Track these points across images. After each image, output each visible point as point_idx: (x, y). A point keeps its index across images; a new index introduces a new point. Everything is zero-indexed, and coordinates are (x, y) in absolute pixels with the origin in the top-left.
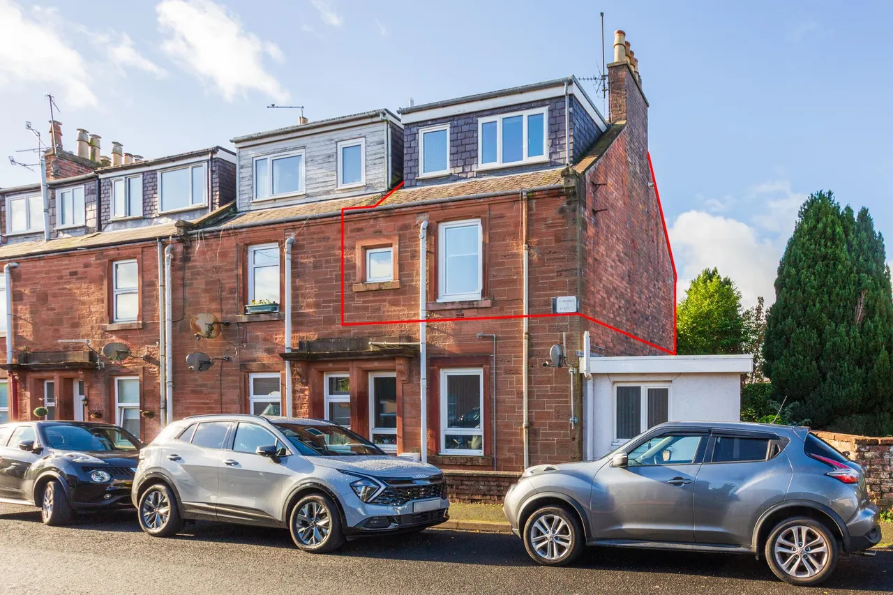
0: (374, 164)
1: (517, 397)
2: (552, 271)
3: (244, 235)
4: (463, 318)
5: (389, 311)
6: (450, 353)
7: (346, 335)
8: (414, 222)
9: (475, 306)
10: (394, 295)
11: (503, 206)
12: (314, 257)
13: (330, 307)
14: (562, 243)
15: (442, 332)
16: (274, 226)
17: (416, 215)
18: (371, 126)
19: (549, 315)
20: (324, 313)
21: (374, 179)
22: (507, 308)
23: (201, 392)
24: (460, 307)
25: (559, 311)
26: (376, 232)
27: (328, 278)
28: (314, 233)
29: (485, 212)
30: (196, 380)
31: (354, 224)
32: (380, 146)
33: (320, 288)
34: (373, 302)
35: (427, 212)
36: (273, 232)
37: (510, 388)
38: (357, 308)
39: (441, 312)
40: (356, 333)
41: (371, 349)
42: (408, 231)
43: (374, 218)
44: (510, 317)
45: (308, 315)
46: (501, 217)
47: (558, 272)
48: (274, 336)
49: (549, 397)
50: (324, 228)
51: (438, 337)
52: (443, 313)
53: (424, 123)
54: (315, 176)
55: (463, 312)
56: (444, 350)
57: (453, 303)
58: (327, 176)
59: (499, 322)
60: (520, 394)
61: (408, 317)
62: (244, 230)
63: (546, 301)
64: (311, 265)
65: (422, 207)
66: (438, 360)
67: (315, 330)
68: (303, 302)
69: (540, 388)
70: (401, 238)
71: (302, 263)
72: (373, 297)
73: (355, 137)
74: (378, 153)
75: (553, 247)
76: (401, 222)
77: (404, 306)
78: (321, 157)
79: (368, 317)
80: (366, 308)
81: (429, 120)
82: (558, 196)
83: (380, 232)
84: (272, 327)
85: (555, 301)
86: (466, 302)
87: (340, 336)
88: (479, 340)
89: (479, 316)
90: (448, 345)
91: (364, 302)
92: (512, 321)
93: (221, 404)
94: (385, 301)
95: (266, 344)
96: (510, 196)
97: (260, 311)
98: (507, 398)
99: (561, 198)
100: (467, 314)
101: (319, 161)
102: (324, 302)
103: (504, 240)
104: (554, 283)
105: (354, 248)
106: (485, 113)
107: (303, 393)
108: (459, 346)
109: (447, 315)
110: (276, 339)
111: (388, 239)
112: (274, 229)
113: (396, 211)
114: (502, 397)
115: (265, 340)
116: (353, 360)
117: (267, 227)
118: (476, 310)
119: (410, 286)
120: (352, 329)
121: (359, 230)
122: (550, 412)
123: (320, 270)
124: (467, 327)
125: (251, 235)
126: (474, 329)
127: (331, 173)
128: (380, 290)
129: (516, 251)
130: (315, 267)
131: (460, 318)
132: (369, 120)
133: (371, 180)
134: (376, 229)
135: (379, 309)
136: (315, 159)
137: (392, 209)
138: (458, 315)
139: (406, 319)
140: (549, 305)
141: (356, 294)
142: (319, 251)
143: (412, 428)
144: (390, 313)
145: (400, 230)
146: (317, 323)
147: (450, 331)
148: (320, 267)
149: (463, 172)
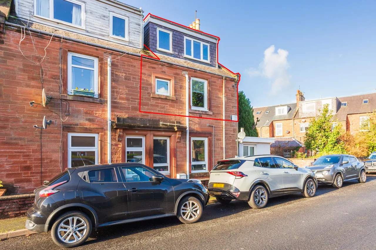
0: (134, 33)
1: (221, 149)
2: (231, 106)
3: (67, 44)
4: (201, 118)
5: (169, 109)
6: (197, 131)
7: (146, 117)
8: (181, 73)
9: (207, 114)
10: (172, 102)
11: (216, 78)
12: (125, 73)
13: (136, 101)
14: (233, 97)
15: (194, 122)
16: (97, 48)
17: (182, 71)
18: (133, 13)
19: (230, 121)
20: (132, 104)
21: (134, 41)
22: (217, 116)
23: (17, 144)
24: (201, 113)
25: (233, 120)
26: (163, 72)
27: (134, 87)
28: (125, 61)
29: (210, 79)
30: (9, 135)
31: (151, 64)
32: (138, 26)
33: (129, 91)
34: (161, 103)
35: (187, 71)
36: (95, 51)
37: (218, 146)
38: (152, 105)
39: (193, 114)
40: (151, 117)
41: (161, 126)
42: (178, 76)
43: (162, 65)
44: (218, 120)
45: (121, 103)
46: (215, 82)
47: (232, 107)
48: (95, 112)
49: (230, 149)
50: (132, 60)
51: (192, 124)
52: (194, 114)
53: (161, 26)
54: (93, 23)
55: (202, 115)
56: (194, 129)
57: (199, 111)
58: (103, 26)
59: (215, 121)
60: (222, 148)
61: (178, 113)
62: (71, 42)
63: (229, 116)
64: (124, 77)
65: (186, 68)
66: (193, 133)
67: (126, 112)
68: (118, 96)
69: (228, 146)
70: (175, 78)
71: (116, 75)
72: (161, 101)
73: (122, 14)
74: (137, 29)
75: (231, 98)
76: (175, 71)
77: (177, 108)
78: (99, 14)
79: (158, 111)
80: (157, 106)
81: (163, 26)
82: (232, 81)
83: (165, 72)
84: (92, 106)
85: (231, 116)
86: (204, 111)
87: (142, 118)
88: (208, 127)
89: (208, 118)
90: (196, 128)
91: (156, 103)
92: (219, 121)
93: (41, 153)
94: (167, 104)
95: (88, 116)
96: (219, 76)
97: (84, 95)
98: (217, 149)
99: (233, 82)
100: (203, 116)
101: (97, 16)
102: (132, 98)
103: (216, 91)
104: (231, 110)
105: (151, 76)
106: (187, 35)
107: (117, 146)
108: (201, 128)
109: (195, 115)
110: (96, 114)
111: (170, 77)
112: (97, 49)
113: (175, 66)
114: (215, 149)
115: (86, 113)
116: (150, 130)
117: (91, 46)
118: (206, 115)
119: (179, 100)
120: (149, 115)
121: (153, 68)
122: (230, 155)
123: (130, 81)
124: (203, 121)
125: (75, 46)
126: (206, 122)
127: (106, 26)
128: (166, 99)
129: (220, 96)
130: (126, 79)
131: (200, 117)
132: (133, 11)
133: (132, 40)
134: (162, 70)
135: (164, 108)
136: (93, 13)
137: (173, 64)
138: (200, 116)
139: (178, 114)
140: (230, 117)
141: (152, 98)
142: (129, 71)
143: (180, 162)
144: (170, 110)
145: (175, 75)
146: (128, 108)
147: (197, 122)
148: (129, 80)
149: (178, 55)
